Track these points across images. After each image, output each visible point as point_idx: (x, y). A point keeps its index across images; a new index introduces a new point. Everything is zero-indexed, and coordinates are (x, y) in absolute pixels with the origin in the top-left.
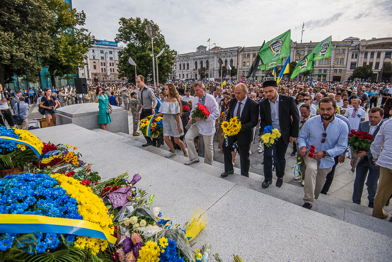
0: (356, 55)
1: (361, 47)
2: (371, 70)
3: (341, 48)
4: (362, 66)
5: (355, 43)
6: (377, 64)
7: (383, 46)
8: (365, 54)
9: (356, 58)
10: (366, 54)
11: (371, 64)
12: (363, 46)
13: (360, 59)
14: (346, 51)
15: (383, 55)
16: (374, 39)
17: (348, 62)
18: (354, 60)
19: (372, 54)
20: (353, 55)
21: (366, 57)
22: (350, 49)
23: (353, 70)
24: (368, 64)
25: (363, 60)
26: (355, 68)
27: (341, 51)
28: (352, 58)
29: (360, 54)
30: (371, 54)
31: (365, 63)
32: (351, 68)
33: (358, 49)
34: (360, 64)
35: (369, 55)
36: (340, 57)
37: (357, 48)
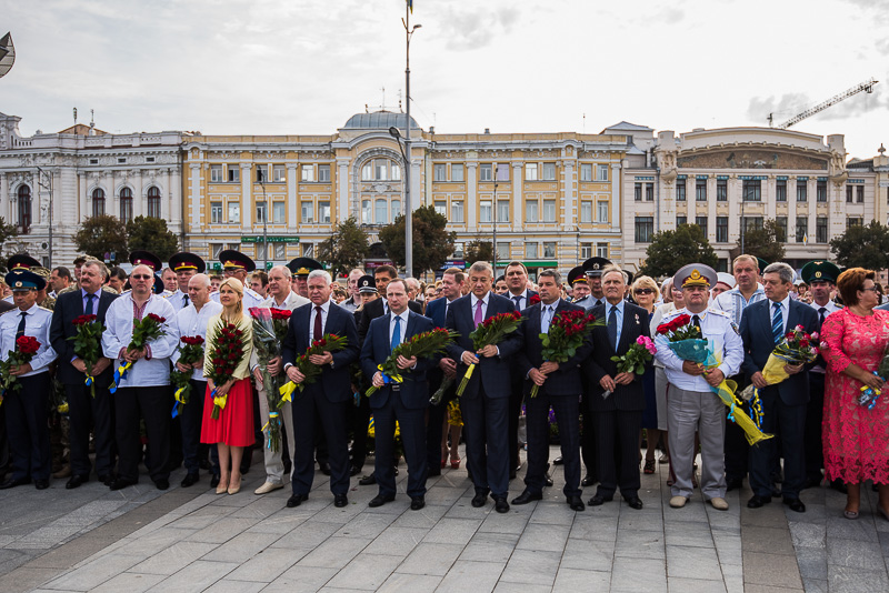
0: (650, 189)
1: (660, 159)
2: (705, 245)
3: (595, 160)
4: (673, 228)
5: (641, 146)
6: (723, 223)
7: (731, 155)
8: (678, 186)
9: (650, 198)
10: (682, 185)
11: (703, 221)
12: (669, 155)
13: (662, 203)
14: (615, 174)
15: (735, 190)
16: (698, 133)
17: (626, 215)
18: (645, 209)
19: (702, 185)
20: (638, 188)
21: (682, 198)
22: (626, 164)
23: (647, 245)
24: (691, 221)
25: (674, 208)
26: (651, 239)
27: (598, 171)
28: (638, 198)
29: (662, 185)
30: (698, 187)
31: (682, 220)
32: (638, 239)
33: (654, 165)
34: (666, 224)
35: (691, 187)
36: (595, 195)
37: (649, 160)
